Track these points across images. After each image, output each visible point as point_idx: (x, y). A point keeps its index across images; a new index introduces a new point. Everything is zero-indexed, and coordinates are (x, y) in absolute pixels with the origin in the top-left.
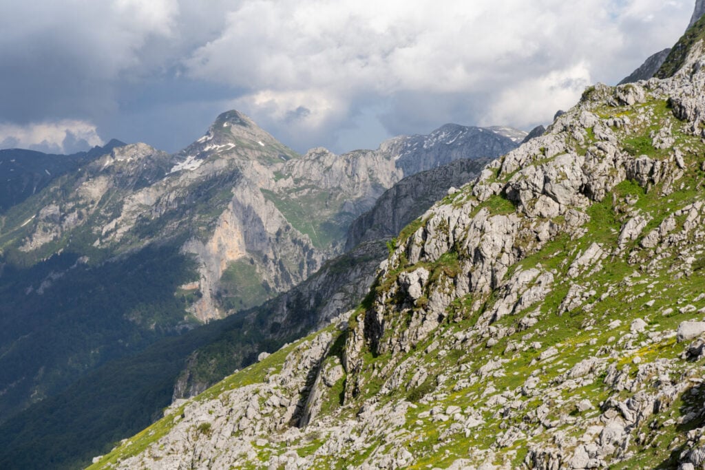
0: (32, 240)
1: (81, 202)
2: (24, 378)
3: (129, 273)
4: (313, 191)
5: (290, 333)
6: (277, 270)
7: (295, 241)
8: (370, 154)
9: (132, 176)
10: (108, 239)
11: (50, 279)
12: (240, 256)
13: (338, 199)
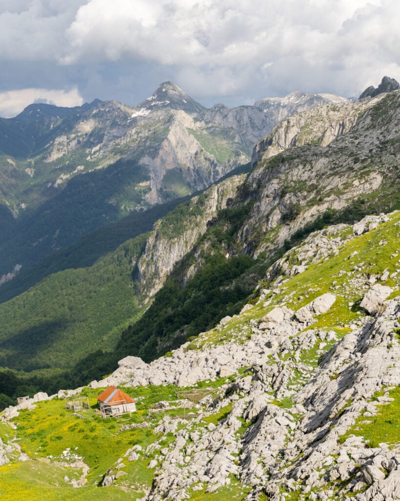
0: (50, 156)
1: (79, 134)
2: (47, 236)
3: (109, 176)
4: (216, 129)
5: (239, 205)
6: (195, 176)
7: (206, 159)
8: (249, 108)
9: (109, 119)
10: (95, 156)
11: (62, 178)
12: (174, 167)
13: (231, 134)
